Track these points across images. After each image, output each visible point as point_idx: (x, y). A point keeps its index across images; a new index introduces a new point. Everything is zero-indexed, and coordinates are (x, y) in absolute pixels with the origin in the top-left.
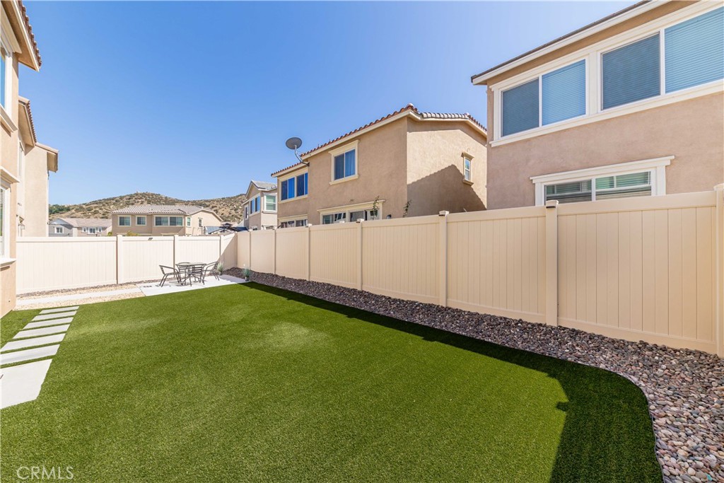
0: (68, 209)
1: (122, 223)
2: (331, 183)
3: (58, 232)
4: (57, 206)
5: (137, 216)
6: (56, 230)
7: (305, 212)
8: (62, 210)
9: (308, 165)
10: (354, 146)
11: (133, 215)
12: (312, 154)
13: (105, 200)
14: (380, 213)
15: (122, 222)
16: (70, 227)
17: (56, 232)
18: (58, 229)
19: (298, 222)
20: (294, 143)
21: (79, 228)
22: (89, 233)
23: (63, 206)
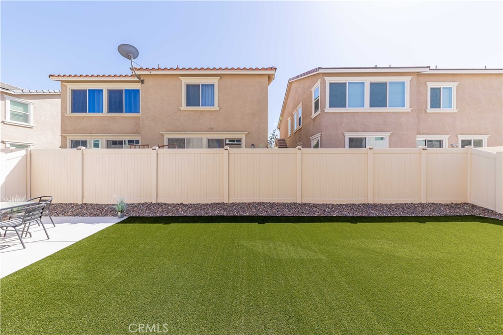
2: (182, 109)
7: (137, 132)
9: (142, 82)
10: (214, 81)
12: (153, 72)
14: (243, 142)
19: (130, 142)
20: (128, 52)
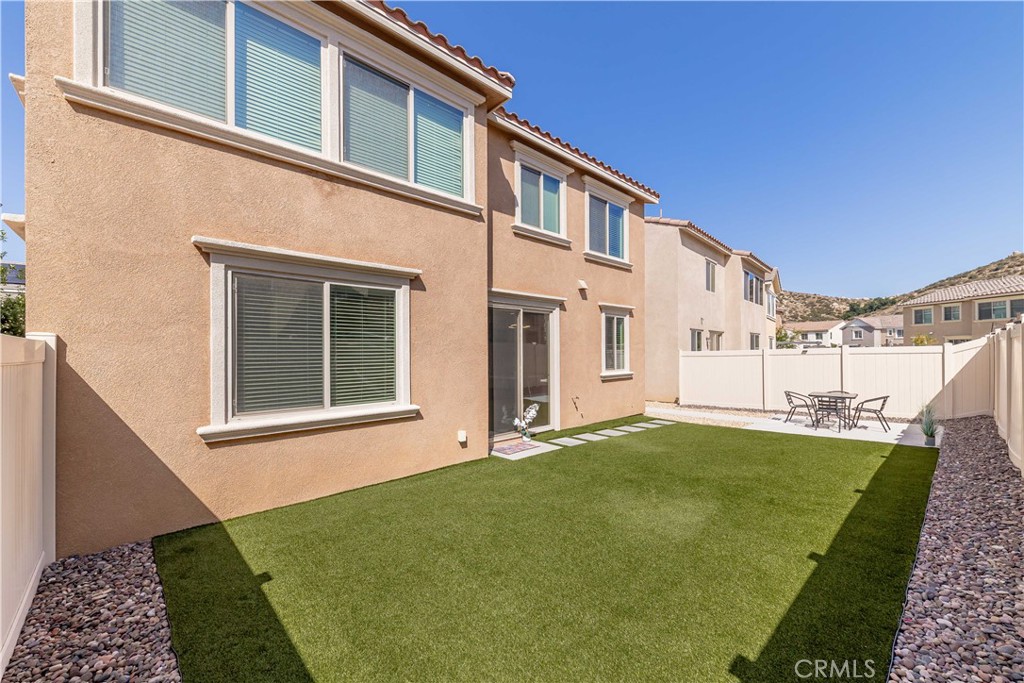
0: (893, 302)
1: (919, 320)
3: (856, 336)
4: (879, 299)
5: (943, 306)
6: (854, 334)
8: (885, 304)
11: (936, 305)
13: (950, 279)
15: (920, 317)
16: (870, 329)
17: (854, 338)
18: (856, 332)
21: (883, 330)
22: (896, 336)
23: (887, 299)
